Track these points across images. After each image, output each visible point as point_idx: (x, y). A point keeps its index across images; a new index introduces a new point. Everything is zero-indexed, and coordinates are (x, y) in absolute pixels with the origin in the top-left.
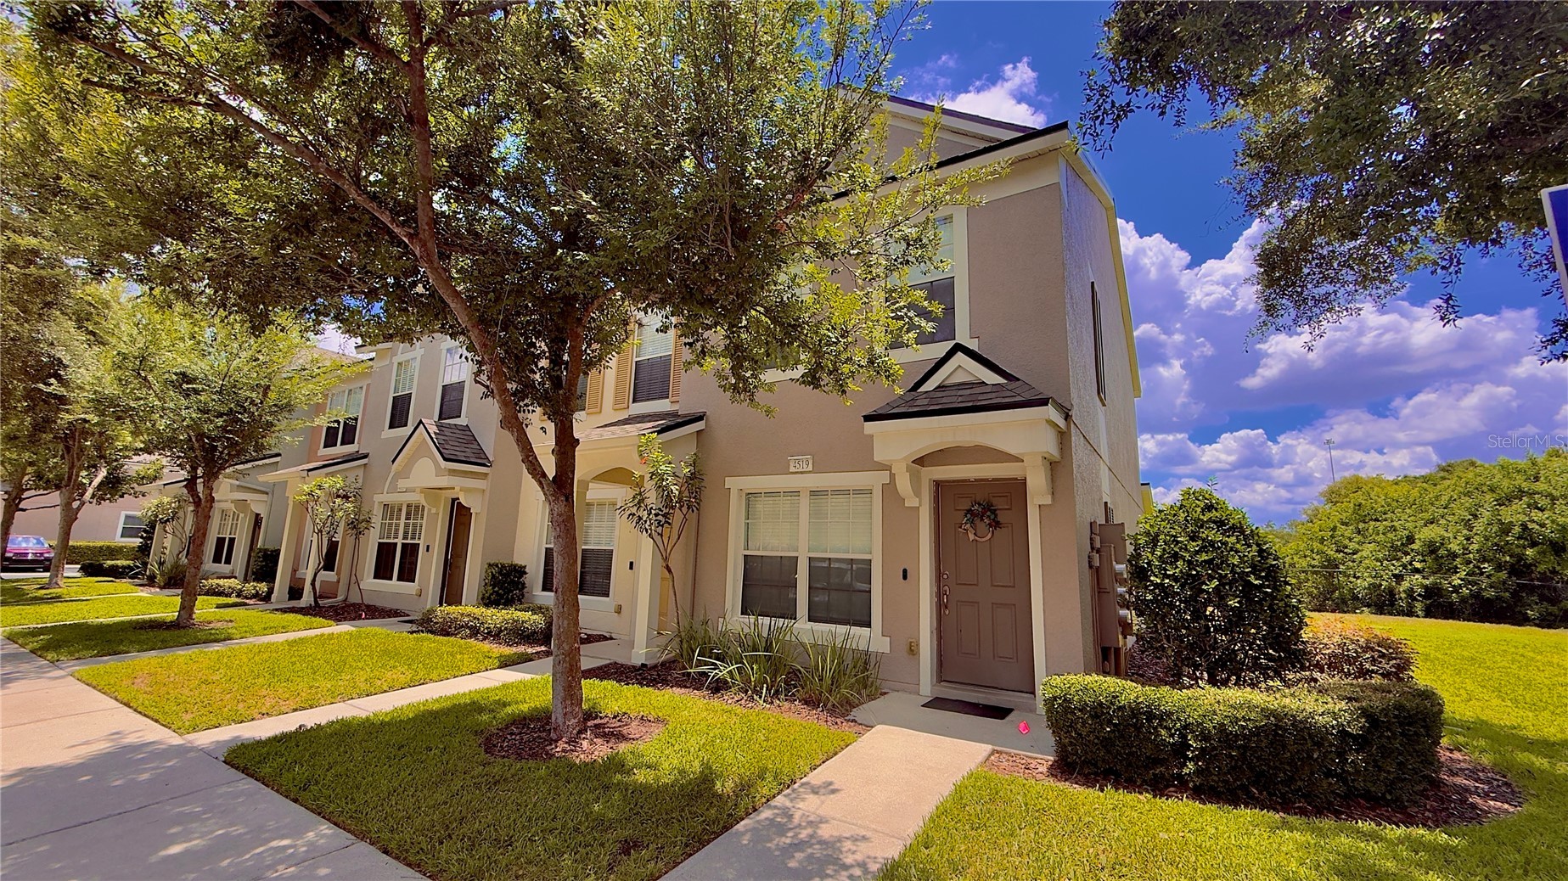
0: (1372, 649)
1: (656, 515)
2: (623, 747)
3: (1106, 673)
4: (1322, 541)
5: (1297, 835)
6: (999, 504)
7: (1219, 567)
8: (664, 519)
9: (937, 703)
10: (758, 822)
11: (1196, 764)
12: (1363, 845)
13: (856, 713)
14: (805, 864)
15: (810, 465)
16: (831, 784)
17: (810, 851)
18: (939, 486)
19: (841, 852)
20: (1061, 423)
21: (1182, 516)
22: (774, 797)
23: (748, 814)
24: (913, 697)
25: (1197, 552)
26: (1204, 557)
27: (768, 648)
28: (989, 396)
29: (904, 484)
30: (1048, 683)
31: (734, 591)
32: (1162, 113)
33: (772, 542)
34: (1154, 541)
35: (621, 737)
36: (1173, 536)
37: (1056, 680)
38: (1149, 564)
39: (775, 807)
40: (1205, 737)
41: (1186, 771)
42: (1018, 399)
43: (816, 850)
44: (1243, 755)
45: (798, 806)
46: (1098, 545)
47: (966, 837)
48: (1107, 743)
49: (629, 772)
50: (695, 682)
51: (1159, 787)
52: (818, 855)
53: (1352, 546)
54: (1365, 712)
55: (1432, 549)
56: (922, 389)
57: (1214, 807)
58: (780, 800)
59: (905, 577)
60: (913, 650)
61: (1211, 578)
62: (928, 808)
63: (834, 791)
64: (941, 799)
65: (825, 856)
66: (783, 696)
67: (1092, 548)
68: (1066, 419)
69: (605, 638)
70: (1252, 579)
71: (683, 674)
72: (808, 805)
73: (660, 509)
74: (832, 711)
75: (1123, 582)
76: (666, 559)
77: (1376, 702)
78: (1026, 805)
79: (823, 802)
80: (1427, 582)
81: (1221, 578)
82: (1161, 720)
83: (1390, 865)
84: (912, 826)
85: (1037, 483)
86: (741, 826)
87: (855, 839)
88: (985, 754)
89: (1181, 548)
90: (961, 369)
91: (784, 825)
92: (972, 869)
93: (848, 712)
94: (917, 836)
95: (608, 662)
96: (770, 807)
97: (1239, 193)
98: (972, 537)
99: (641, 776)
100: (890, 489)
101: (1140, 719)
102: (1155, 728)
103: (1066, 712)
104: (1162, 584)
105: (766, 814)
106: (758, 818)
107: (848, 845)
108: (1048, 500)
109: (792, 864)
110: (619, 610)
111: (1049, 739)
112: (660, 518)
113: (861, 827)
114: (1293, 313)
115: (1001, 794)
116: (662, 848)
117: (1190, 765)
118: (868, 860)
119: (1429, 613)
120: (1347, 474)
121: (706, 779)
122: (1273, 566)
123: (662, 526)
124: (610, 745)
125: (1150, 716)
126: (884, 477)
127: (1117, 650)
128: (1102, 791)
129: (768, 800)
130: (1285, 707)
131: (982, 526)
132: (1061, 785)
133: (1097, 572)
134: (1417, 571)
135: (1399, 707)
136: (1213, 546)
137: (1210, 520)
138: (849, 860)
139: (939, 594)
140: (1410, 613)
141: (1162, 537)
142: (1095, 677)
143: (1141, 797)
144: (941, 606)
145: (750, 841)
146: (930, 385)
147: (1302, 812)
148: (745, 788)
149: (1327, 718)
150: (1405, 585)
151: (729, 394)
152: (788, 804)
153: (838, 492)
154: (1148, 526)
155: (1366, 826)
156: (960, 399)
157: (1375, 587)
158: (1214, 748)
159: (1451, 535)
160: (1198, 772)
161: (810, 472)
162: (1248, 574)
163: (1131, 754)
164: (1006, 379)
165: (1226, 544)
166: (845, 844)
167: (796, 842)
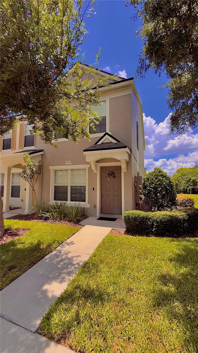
0: (188, 201)
1: (30, 176)
2: (16, 238)
3: (137, 209)
4: (176, 180)
5: (175, 242)
6: (115, 172)
7: (161, 185)
8: (32, 177)
9: (101, 219)
10: (52, 255)
11: (155, 228)
12: (187, 243)
13: (81, 223)
14: (63, 265)
15: (71, 163)
16: (73, 242)
17: (65, 261)
18: (102, 168)
19: (73, 261)
20: (130, 153)
21: (154, 174)
22: (57, 247)
23: (49, 253)
24: (95, 217)
25: (157, 182)
26: (158, 183)
27: (59, 209)
28: (113, 146)
29: (93, 167)
30: (125, 213)
31: (52, 194)
32: (156, 73)
33: (61, 182)
34: (148, 180)
35: (16, 235)
36: (152, 178)
37: (127, 212)
38: (147, 185)
39: (57, 250)
40: (158, 223)
41: (153, 230)
42: (120, 146)
43: (66, 261)
44: (165, 226)
45: (63, 249)
46: (136, 181)
47: (104, 253)
48: (137, 226)
49: (16, 245)
50: (41, 218)
51: (148, 235)
52: (67, 263)
53: (181, 181)
54: (188, 215)
55: (194, 181)
56: (98, 144)
57: (159, 238)
58: (59, 248)
59: (93, 190)
60: (95, 207)
61: (160, 187)
62: (96, 246)
63: (73, 244)
64: (99, 243)
65: (69, 262)
66: (63, 220)
67: (135, 182)
68: (131, 152)
69: (19, 208)
70: (168, 187)
71: (38, 216)
72: (66, 248)
73: (31, 174)
74: (75, 223)
75: (141, 189)
76: (33, 187)
77: (190, 212)
78: (119, 242)
79: (70, 247)
80: (192, 187)
81: (162, 187)
82: (149, 219)
83: (193, 247)
84: (92, 251)
85: (124, 167)
86: (46, 257)
87: (77, 257)
88: (110, 230)
89: (154, 181)
90: (107, 139)
91: (59, 255)
92: (106, 261)
93: (79, 223)
94: (93, 254)
95: (17, 214)
96: (56, 250)
97: (168, 103)
98: (109, 180)
99: (19, 246)
100: (90, 169)
101: (144, 220)
102: (147, 221)
103: (128, 219)
104: (149, 189)
105: (54, 252)
106: (52, 254)
107: (75, 258)
108: (126, 171)
109: (59, 266)
110: (22, 201)
111: (124, 225)
112: (31, 177)
113: (79, 253)
114: (177, 131)
115: (113, 240)
116: (22, 267)
117: (154, 229)
118: (80, 262)
119: (192, 193)
120: (181, 167)
121: (39, 244)
122: (171, 184)
123: (31, 179)
124: (13, 238)
125: (146, 219)
126: (89, 166)
127: (139, 204)
128: (136, 236)
129: (55, 248)
130: (173, 215)
131: (111, 177)
132: (127, 236)
133: (136, 187)
134: (191, 185)
135: (194, 213)
136: (160, 180)
137: (160, 175)
138: (75, 263)
139: (101, 194)
140: (189, 193)
141: (150, 179)
142: (135, 211)
143: (144, 237)
144: (102, 196)
145: (48, 261)
146: (100, 143)
147: (175, 237)
148: (49, 246)
149: (181, 217)
150: (189, 188)
151: (44, 141)
152: (61, 249)
153: (77, 170)
154: (147, 176)
155: (188, 238)
156: (107, 146)
157: (184, 189)
158: (159, 225)
159: (197, 179)
160: (156, 230)
161: (70, 165)
162: (167, 186)
163: (142, 227)
164: (117, 141)
165: (163, 180)
166: (74, 258)
167: (61, 259)
